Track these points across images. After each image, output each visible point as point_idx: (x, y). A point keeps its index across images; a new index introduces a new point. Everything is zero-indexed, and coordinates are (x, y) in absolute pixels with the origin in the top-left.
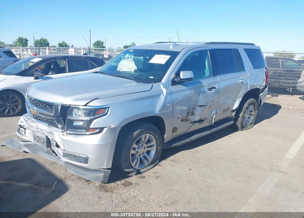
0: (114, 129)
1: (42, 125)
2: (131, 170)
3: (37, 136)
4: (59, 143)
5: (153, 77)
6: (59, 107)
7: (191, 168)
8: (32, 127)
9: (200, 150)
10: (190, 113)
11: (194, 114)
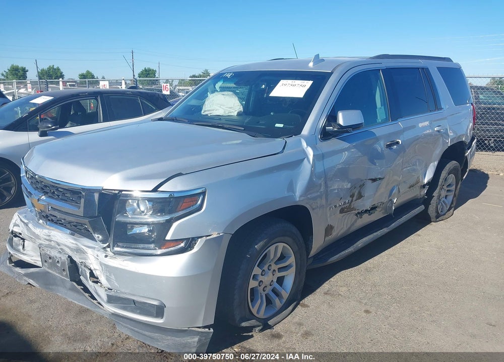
0: (218, 240)
1: (60, 234)
2: (253, 322)
3: (48, 255)
4: (96, 273)
5: (281, 126)
6: (96, 196)
7: (368, 308)
8: (38, 237)
9: (372, 266)
10: (356, 194)
11: (362, 197)
